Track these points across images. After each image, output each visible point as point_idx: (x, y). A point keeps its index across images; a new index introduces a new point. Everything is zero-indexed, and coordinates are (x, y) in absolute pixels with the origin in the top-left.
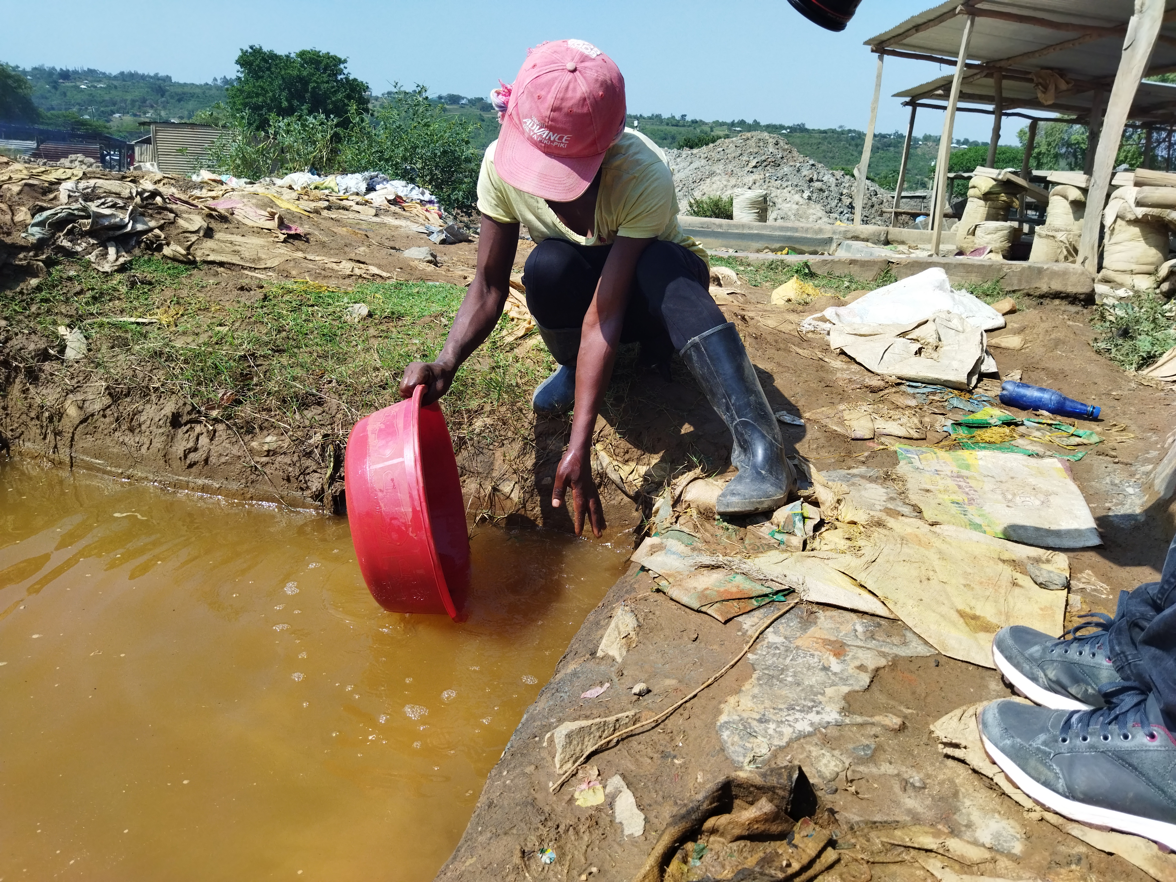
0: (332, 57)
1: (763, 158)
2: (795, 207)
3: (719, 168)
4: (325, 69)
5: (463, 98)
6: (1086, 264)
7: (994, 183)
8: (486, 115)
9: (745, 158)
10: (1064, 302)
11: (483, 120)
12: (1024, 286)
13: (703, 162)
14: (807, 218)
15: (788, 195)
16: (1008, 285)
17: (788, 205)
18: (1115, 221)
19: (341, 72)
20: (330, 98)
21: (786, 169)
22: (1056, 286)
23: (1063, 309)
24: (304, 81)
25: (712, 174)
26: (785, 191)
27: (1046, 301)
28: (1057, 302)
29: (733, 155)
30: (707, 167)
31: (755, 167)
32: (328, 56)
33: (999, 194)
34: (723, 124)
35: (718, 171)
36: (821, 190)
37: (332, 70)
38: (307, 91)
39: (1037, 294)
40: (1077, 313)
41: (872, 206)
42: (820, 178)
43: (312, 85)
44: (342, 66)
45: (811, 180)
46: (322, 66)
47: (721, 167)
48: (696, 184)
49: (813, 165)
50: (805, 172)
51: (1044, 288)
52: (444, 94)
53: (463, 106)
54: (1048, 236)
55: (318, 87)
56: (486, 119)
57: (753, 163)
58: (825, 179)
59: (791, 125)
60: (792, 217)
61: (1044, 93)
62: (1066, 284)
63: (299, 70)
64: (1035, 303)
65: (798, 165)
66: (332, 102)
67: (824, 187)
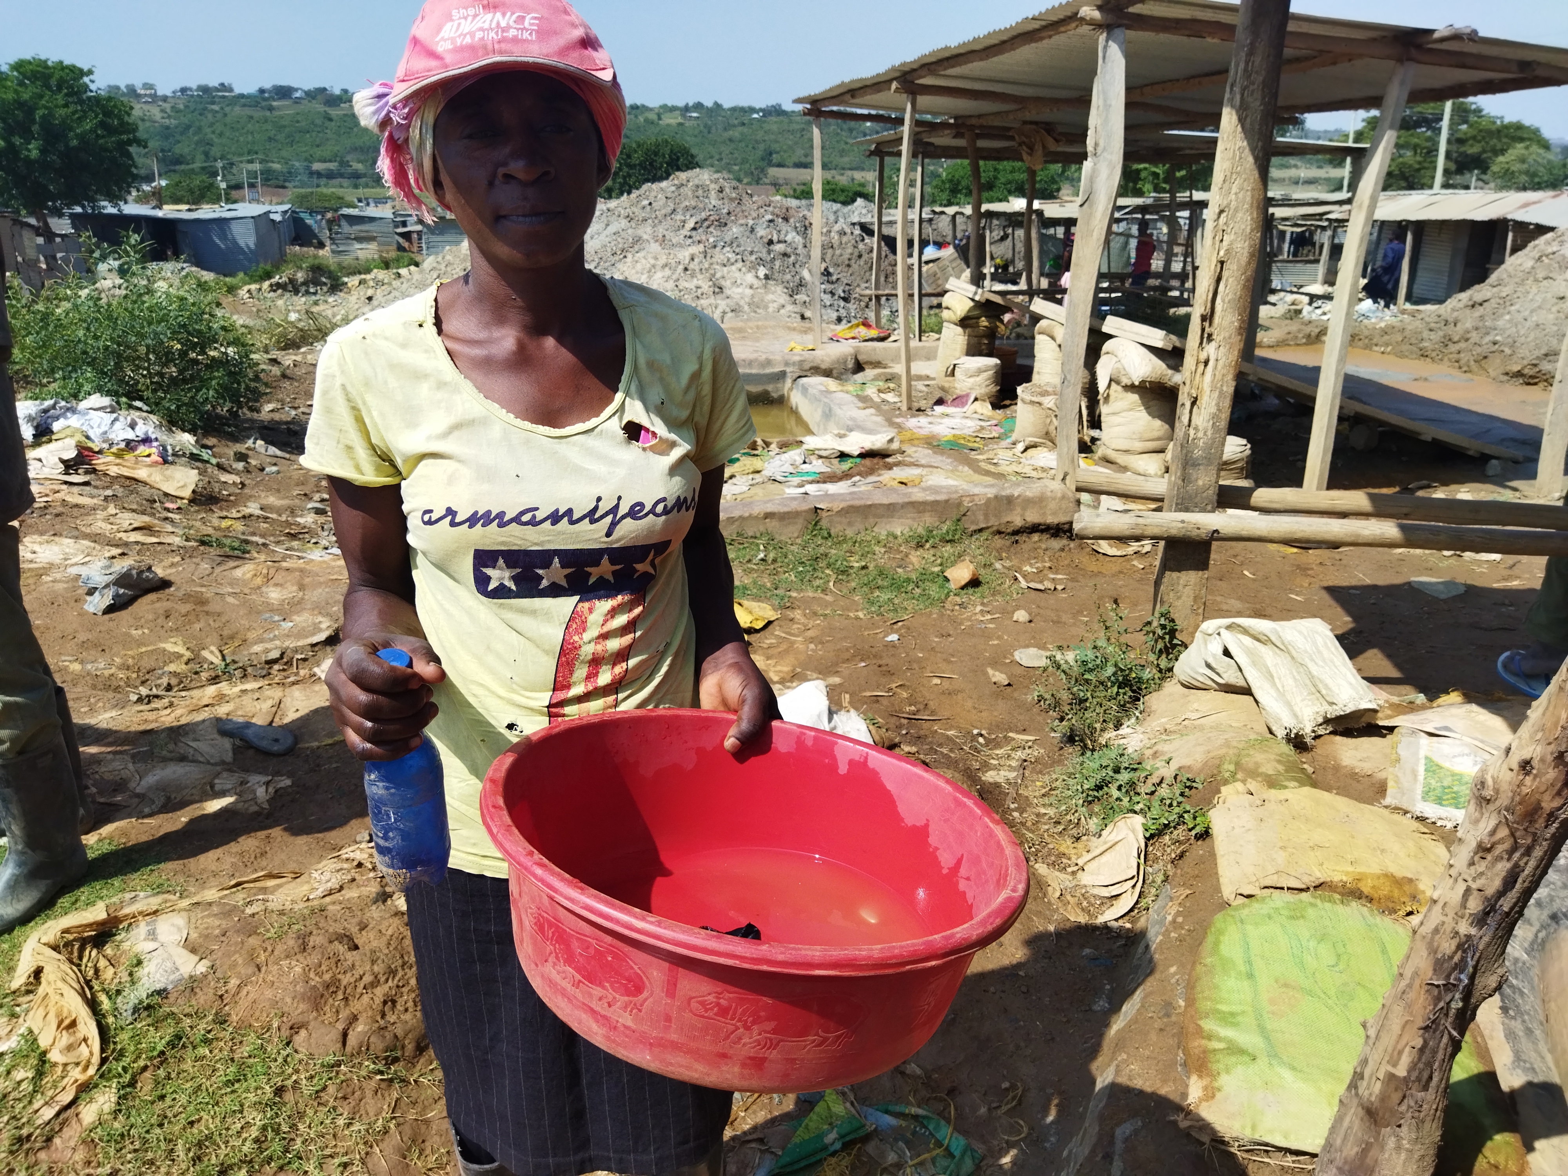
0: (67, 67)
1: (703, 215)
2: (749, 292)
3: (646, 231)
4: (60, 88)
5: (296, 90)
6: (1068, 481)
7: (972, 304)
8: (334, 112)
9: (679, 217)
10: (1045, 536)
11: (331, 120)
12: (993, 522)
13: (624, 223)
14: (766, 307)
15: (738, 275)
16: (972, 523)
17: (740, 290)
18: (1109, 386)
19: (86, 88)
20: (71, 129)
21: (735, 230)
22: (1033, 517)
23: (1044, 546)
24: (28, 108)
25: (638, 240)
26: (734, 268)
27: (1021, 538)
28: (1036, 537)
29: (663, 212)
30: (630, 231)
31: (694, 229)
32: (61, 66)
33: (979, 318)
34: (673, 109)
35: (645, 237)
36: (785, 255)
37: (72, 87)
38: (33, 121)
39: (1010, 530)
40: (1062, 550)
41: (860, 256)
42: (782, 237)
43: (39, 113)
44: (86, 79)
45: (771, 242)
46: (53, 82)
47: (649, 230)
48: (617, 258)
49: (771, 221)
50: (761, 232)
51: (1018, 522)
52: (268, 85)
53: (298, 101)
54: (1032, 403)
55: (51, 115)
56: (334, 117)
57: (691, 224)
58: (789, 238)
59: (763, 106)
60: (746, 308)
61: (1030, 155)
62: (1044, 514)
63: (16, 91)
64: (1008, 543)
65: (751, 222)
66: (77, 135)
67: (789, 250)
